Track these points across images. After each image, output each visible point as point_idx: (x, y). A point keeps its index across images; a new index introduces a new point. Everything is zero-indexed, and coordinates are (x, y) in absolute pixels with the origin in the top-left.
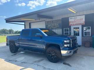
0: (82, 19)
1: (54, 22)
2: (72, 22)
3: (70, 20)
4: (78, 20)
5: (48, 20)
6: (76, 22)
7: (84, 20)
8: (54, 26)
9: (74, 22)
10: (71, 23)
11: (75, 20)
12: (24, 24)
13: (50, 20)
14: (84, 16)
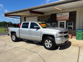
1: (44, 17)
2: (59, 18)
3: (57, 16)
4: (64, 16)
5: (39, 15)
6: (62, 18)
7: (68, 16)
9: (60, 18)
10: (58, 19)
11: (61, 16)
12: (20, 18)
13: (41, 15)
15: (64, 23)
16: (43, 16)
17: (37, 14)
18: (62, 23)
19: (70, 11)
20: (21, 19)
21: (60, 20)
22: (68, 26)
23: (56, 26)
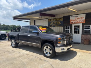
0: (83, 17)
1: (56, 20)
2: (73, 20)
3: (71, 18)
4: (79, 18)
5: (50, 18)
8: (56, 24)
9: (75, 20)
10: (72, 22)
11: (76, 19)
13: (52, 18)
14: (85, 14)
15: (79, 26)
17: (47, 17)
18: (77, 26)
19: (86, 12)
20: (30, 22)
21: (74, 23)
22: (84, 30)
23: (69, 30)
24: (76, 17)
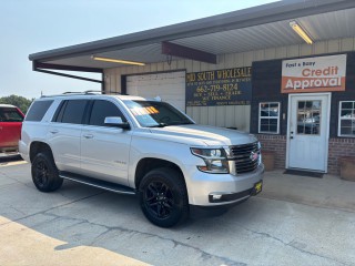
0: (337, 69)
1: (219, 76)
2: (293, 79)
3: (286, 72)
4: (318, 72)
6: (310, 79)
7: (342, 73)
8: (221, 92)
9: (301, 79)
10: (289, 84)
11: (306, 73)
12: (100, 79)
13: (205, 67)
14: (345, 56)
16: (216, 72)
18: (309, 103)
20: (103, 82)
21: (300, 91)
23: (278, 118)
24: (306, 67)
